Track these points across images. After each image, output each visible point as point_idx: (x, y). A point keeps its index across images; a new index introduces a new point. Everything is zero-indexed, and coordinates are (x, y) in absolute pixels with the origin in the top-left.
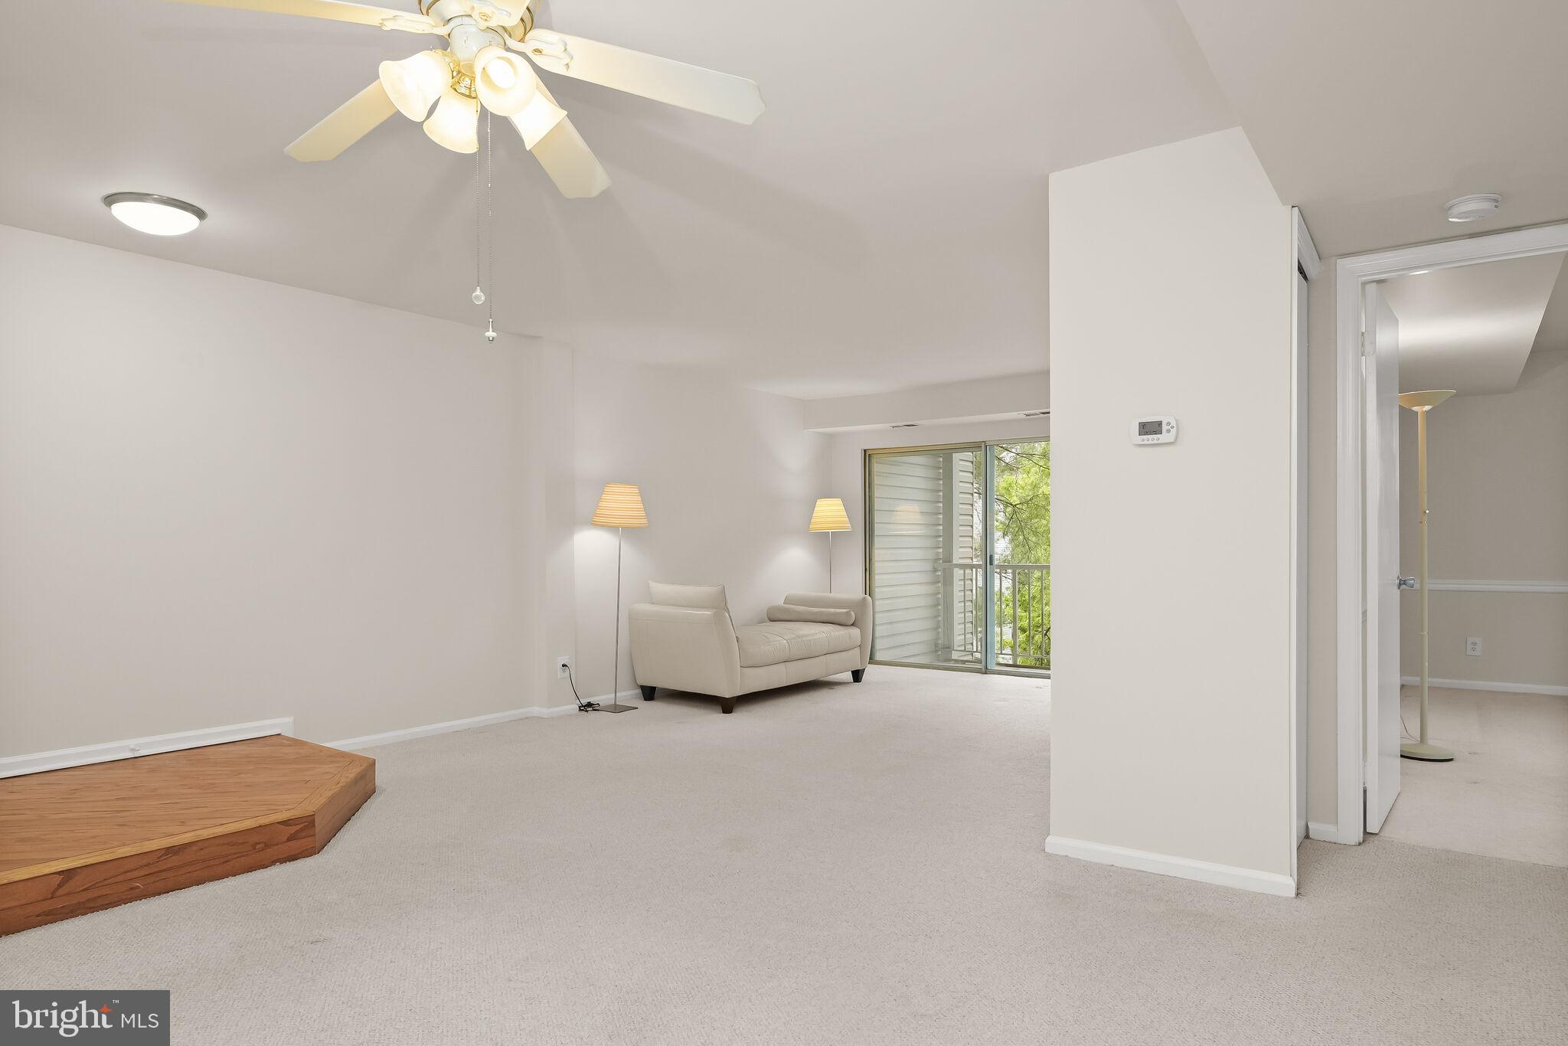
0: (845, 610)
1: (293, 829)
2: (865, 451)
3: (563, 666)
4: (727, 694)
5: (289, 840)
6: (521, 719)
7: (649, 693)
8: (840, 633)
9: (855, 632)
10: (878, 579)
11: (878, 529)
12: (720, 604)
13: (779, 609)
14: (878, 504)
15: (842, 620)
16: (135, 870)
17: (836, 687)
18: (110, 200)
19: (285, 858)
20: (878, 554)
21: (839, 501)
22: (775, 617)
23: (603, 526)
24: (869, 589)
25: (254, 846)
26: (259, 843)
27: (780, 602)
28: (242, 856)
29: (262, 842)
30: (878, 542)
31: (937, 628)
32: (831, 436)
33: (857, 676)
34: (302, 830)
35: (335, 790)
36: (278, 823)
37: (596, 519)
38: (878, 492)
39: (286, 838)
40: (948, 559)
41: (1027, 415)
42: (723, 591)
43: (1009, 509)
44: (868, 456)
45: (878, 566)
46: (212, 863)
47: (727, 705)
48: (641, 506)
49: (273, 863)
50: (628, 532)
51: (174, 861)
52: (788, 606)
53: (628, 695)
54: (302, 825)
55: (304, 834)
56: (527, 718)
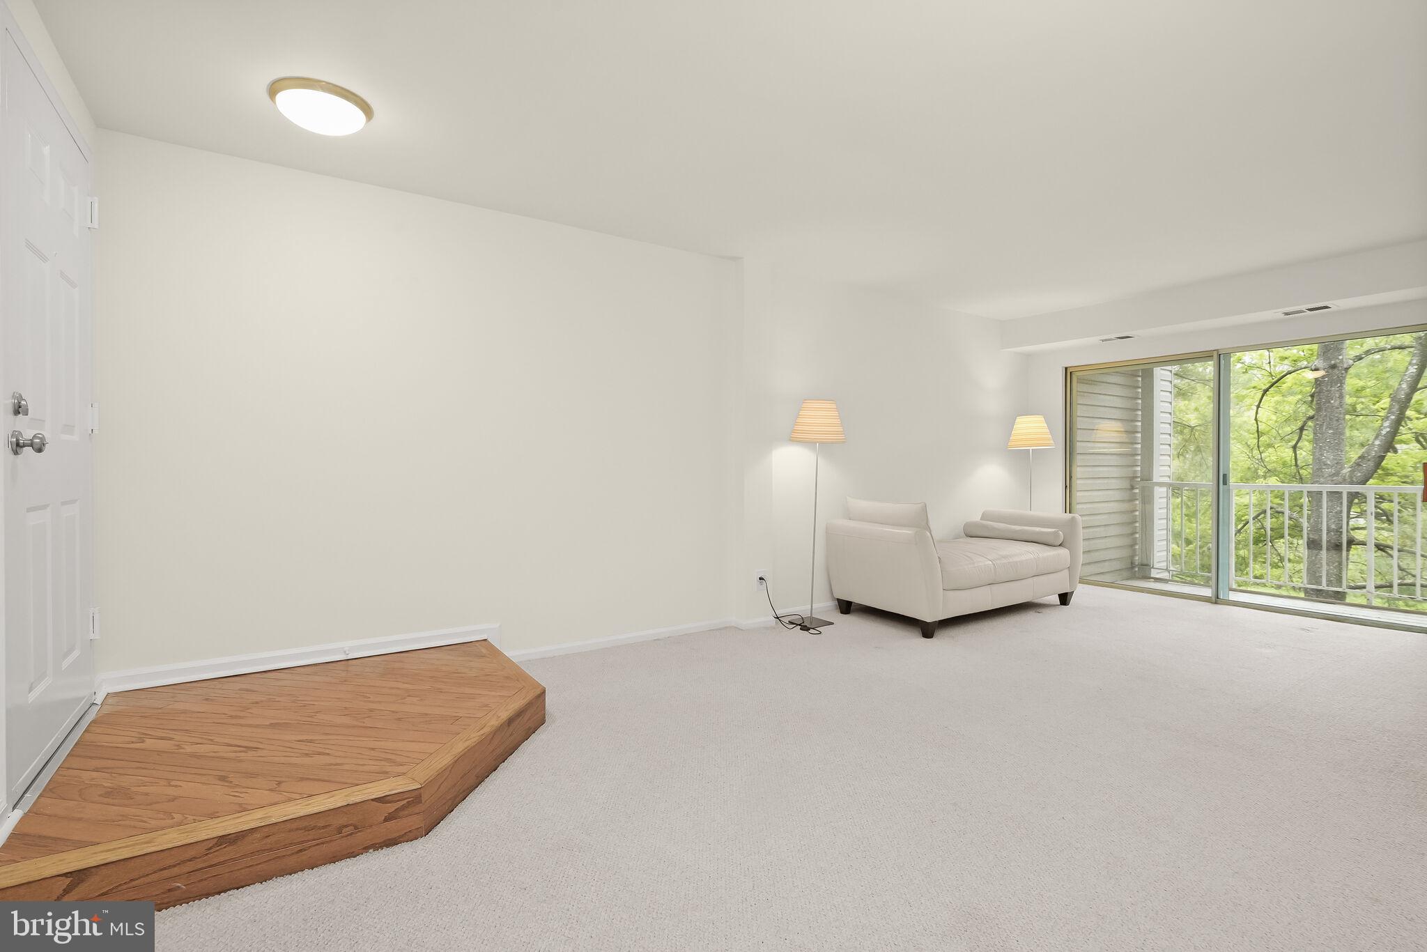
0: (1053, 530)
1: (391, 808)
2: (1066, 368)
3: (760, 579)
4: (929, 618)
5: (386, 820)
6: (720, 629)
7: (846, 607)
8: (1049, 554)
9: (1063, 552)
10: (1079, 496)
11: (1080, 447)
12: (921, 522)
13: (975, 525)
14: (1080, 423)
15: (1050, 540)
16: (175, 866)
17: (1040, 610)
18: (274, 89)
19: (381, 843)
20: (1078, 472)
21: (1040, 418)
22: (972, 533)
23: (799, 442)
24: (1069, 507)
25: (339, 830)
26: (346, 826)
27: (977, 518)
28: (323, 843)
29: (351, 825)
30: (1079, 460)
31: (1132, 546)
32: (1029, 356)
33: (1064, 599)
34: (403, 808)
35: (475, 739)
36: (372, 800)
37: (795, 435)
38: (1079, 411)
39: (383, 818)
40: (1147, 477)
41: (1287, 314)
42: (924, 509)
43: (1186, 431)
44: (1068, 373)
45: (1078, 483)
46: (282, 852)
47: (927, 630)
48: (838, 421)
49: (366, 849)
50: (823, 447)
51: (229, 852)
52: (984, 522)
53: (823, 607)
54: (405, 802)
55: (406, 812)
56: (726, 627)
